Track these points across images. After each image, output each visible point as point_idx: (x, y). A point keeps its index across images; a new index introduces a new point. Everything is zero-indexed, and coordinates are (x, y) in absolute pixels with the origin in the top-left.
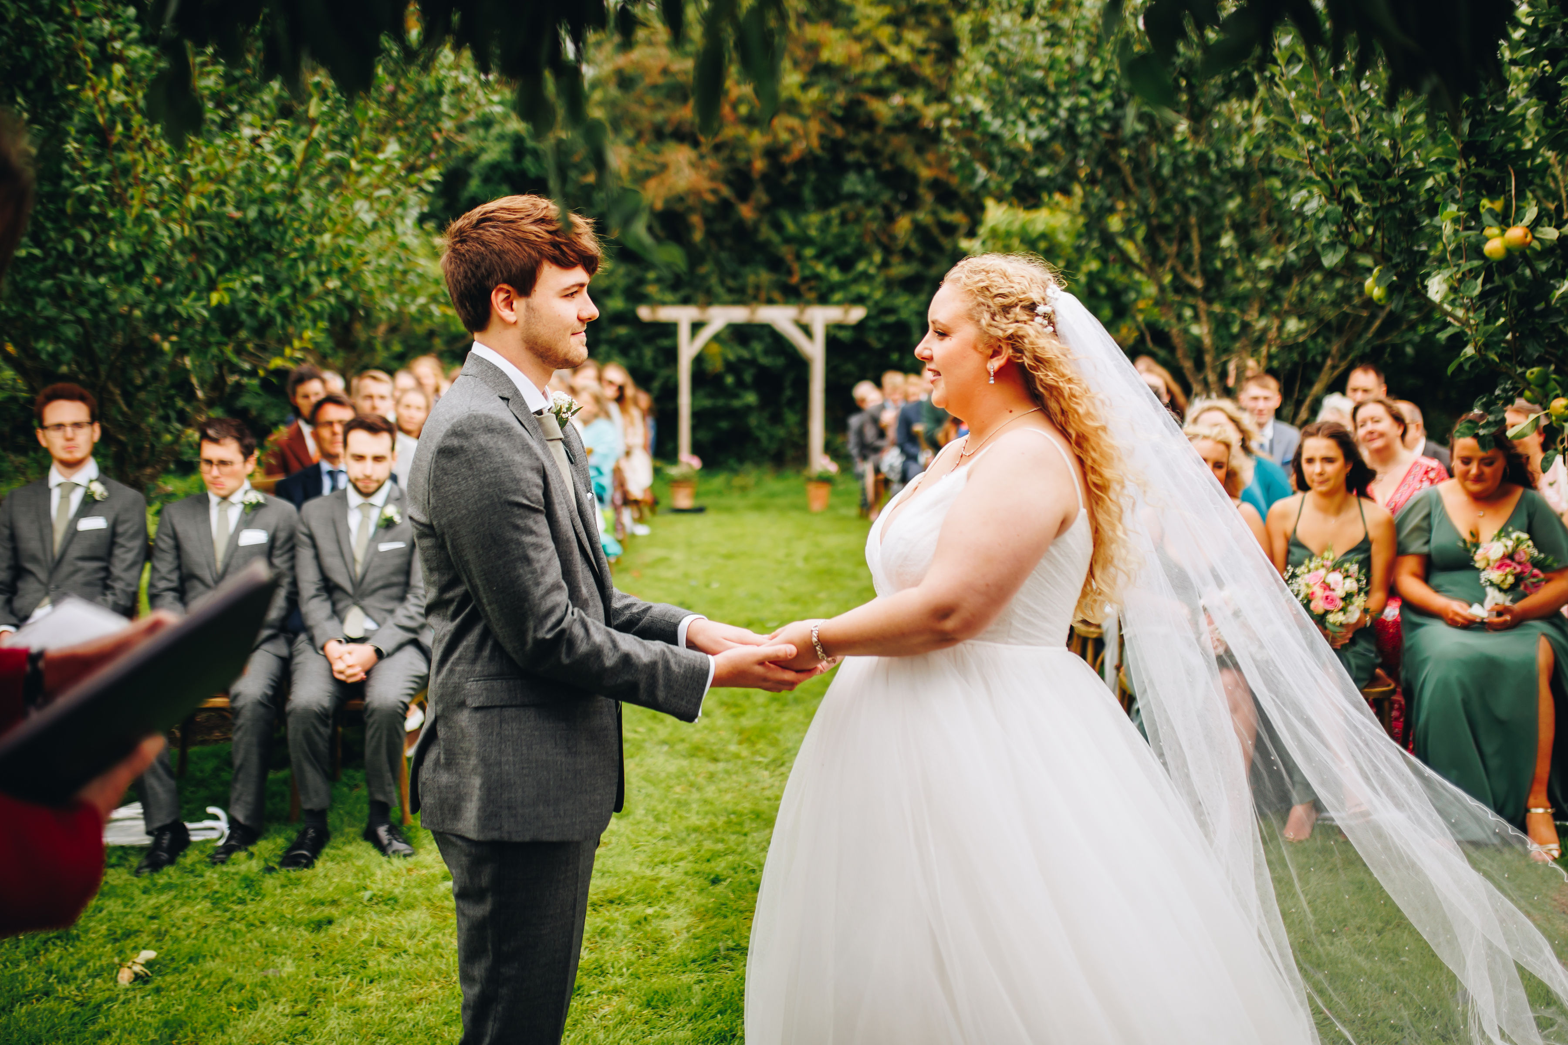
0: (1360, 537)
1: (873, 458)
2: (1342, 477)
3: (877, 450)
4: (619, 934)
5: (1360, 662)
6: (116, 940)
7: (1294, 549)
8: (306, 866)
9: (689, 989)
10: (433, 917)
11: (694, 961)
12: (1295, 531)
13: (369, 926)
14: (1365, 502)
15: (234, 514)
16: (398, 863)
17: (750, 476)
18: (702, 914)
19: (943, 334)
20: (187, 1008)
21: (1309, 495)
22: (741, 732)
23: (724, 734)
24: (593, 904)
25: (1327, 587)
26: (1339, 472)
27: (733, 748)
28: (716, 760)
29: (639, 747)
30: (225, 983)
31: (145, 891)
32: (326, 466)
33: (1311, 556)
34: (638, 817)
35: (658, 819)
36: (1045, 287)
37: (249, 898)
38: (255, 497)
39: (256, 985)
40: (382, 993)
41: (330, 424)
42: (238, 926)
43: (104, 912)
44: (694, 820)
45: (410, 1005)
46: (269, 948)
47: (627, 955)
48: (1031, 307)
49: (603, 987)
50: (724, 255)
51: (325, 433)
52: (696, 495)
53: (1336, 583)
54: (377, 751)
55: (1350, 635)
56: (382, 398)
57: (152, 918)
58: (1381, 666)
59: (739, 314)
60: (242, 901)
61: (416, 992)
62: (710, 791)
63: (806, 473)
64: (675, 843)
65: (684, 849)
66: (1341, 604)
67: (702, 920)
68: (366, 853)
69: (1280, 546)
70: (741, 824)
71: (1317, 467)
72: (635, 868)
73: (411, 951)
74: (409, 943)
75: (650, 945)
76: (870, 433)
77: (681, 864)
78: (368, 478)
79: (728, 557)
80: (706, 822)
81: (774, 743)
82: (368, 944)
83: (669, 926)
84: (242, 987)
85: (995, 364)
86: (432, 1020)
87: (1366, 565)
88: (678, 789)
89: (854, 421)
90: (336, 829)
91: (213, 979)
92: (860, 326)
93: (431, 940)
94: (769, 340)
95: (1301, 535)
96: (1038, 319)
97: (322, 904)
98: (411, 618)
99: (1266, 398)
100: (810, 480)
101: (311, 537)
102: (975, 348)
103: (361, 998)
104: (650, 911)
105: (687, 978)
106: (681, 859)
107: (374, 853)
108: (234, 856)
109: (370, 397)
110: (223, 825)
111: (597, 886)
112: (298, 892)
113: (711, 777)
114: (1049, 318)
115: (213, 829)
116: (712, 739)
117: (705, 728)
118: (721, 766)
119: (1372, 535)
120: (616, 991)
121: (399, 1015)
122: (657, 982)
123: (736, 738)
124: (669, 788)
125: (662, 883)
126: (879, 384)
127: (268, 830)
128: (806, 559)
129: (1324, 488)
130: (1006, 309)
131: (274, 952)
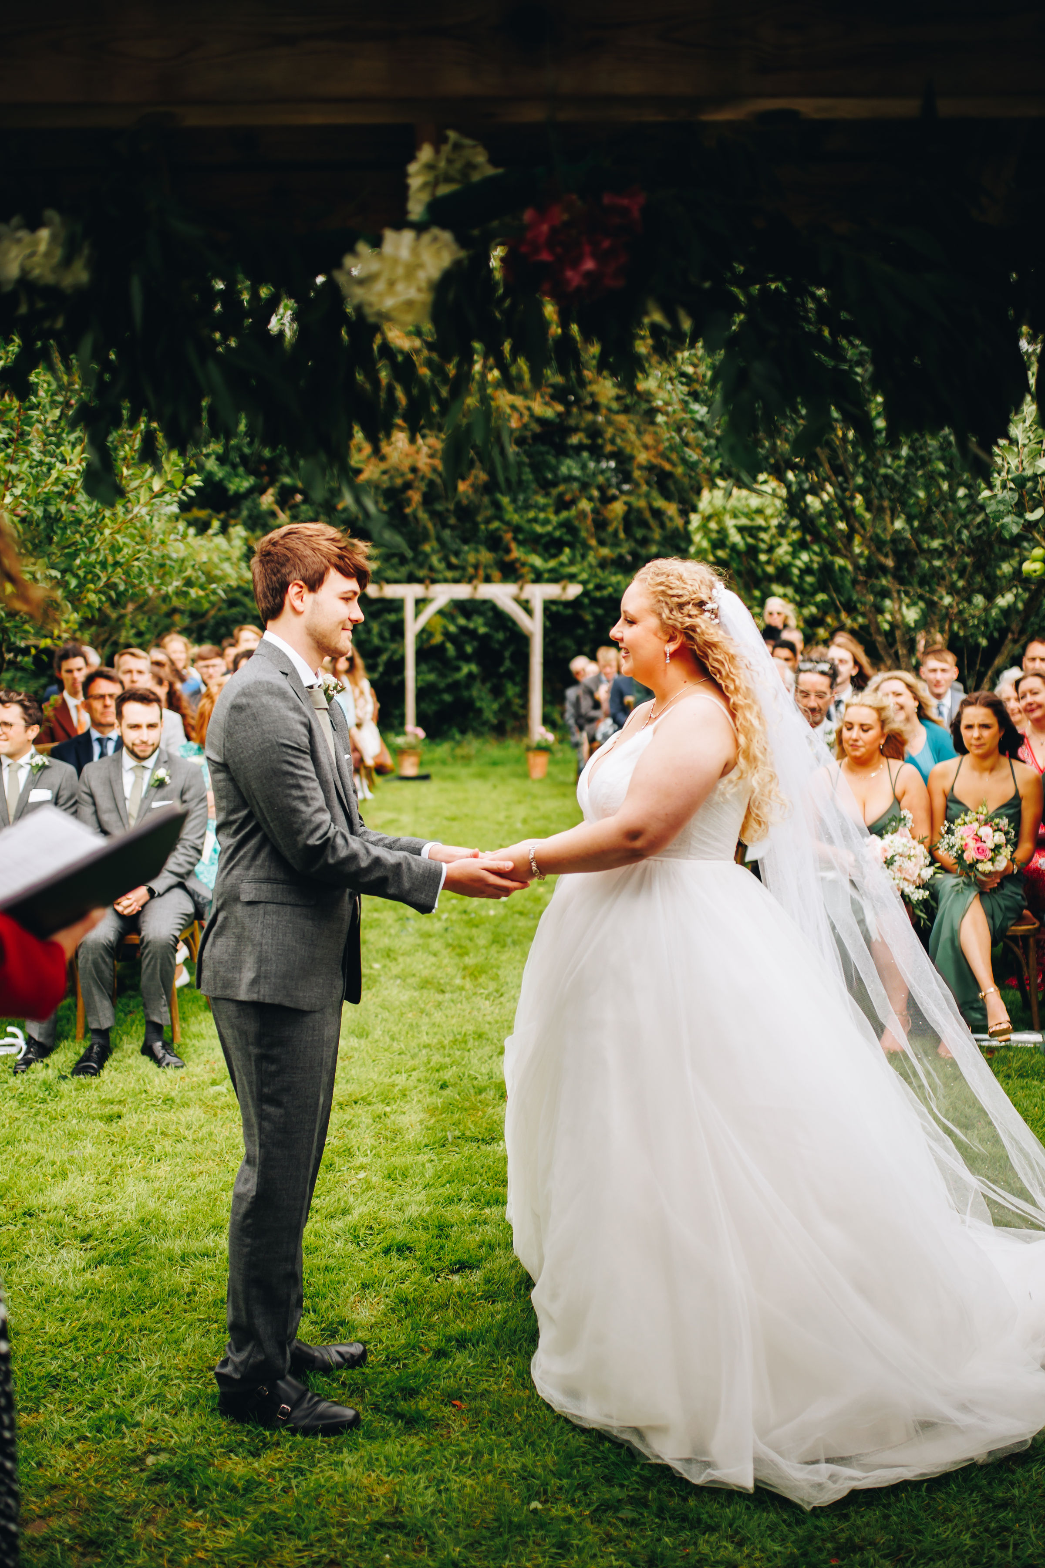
0: (1011, 794)
1: (588, 727)
2: (997, 741)
3: (592, 720)
4: (363, 1126)
5: (1008, 903)
7: (951, 805)
8: (92, 1074)
9: (423, 1165)
11: (426, 1146)
12: (952, 789)
13: (153, 1119)
14: (1016, 764)
15: (23, 775)
16: (170, 1071)
17: (472, 745)
18: (432, 1111)
19: (632, 622)
20: (11, 1178)
21: (967, 758)
22: (465, 968)
23: (451, 970)
24: (340, 1105)
25: (979, 839)
26: (994, 737)
27: (458, 981)
28: (443, 992)
29: (375, 980)
30: (39, 1160)
32: (95, 734)
33: (966, 811)
34: (376, 1037)
35: (393, 1039)
36: (712, 587)
37: (49, 1098)
38: (40, 759)
39: (64, 1161)
40: (169, 1168)
41: (102, 697)
42: (43, 1119)
44: (425, 1039)
45: (193, 1177)
46: (72, 1136)
47: (370, 1141)
48: (701, 604)
49: (350, 1165)
50: (447, 534)
51: (97, 705)
52: (421, 764)
53: (987, 836)
54: (152, 977)
55: (998, 881)
56: (140, 672)
58: (1027, 908)
59: (462, 591)
60: (44, 1101)
61: (197, 1168)
62: (438, 1016)
63: (526, 741)
64: (408, 1057)
65: (416, 1062)
66: (991, 854)
67: (432, 1116)
68: (146, 1064)
69: (939, 802)
70: (465, 1042)
71: (975, 733)
72: (375, 1077)
73: (190, 1138)
74: (187, 1132)
75: (389, 1135)
76: (586, 704)
77: (414, 1073)
78: (144, 743)
79: (453, 819)
80: (435, 1041)
81: (495, 979)
82: (152, 1133)
83: (404, 1121)
84: (53, 1164)
85: (671, 647)
86: (211, 1187)
87: (1016, 819)
88: (410, 1015)
89: (571, 693)
90: (116, 1046)
91: (28, 1157)
92: (575, 603)
93: (204, 1130)
94: (490, 614)
95: (958, 793)
96: (707, 614)
97: (112, 1103)
98: (179, 865)
99: (943, 670)
100: (528, 749)
101: (91, 795)
102: (656, 634)
103: (152, 1172)
104: (388, 1109)
105: (423, 1158)
106: (414, 1070)
107: (151, 1065)
108: (33, 1066)
109: (130, 671)
110: (21, 1042)
111: (340, 1091)
112: (90, 1094)
113: (439, 1005)
114: (715, 613)
115: (12, 1045)
116: (439, 974)
117: (434, 965)
118: (448, 996)
119: (1022, 792)
120: (362, 1167)
121: (184, 1183)
122: (397, 1161)
123: (460, 974)
124: (402, 1014)
125: (397, 1088)
126: (593, 658)
127: (58, 1047)
128: (525, 821)
129: (980, 751)
130: (681, 606)
131: (76, 1138)
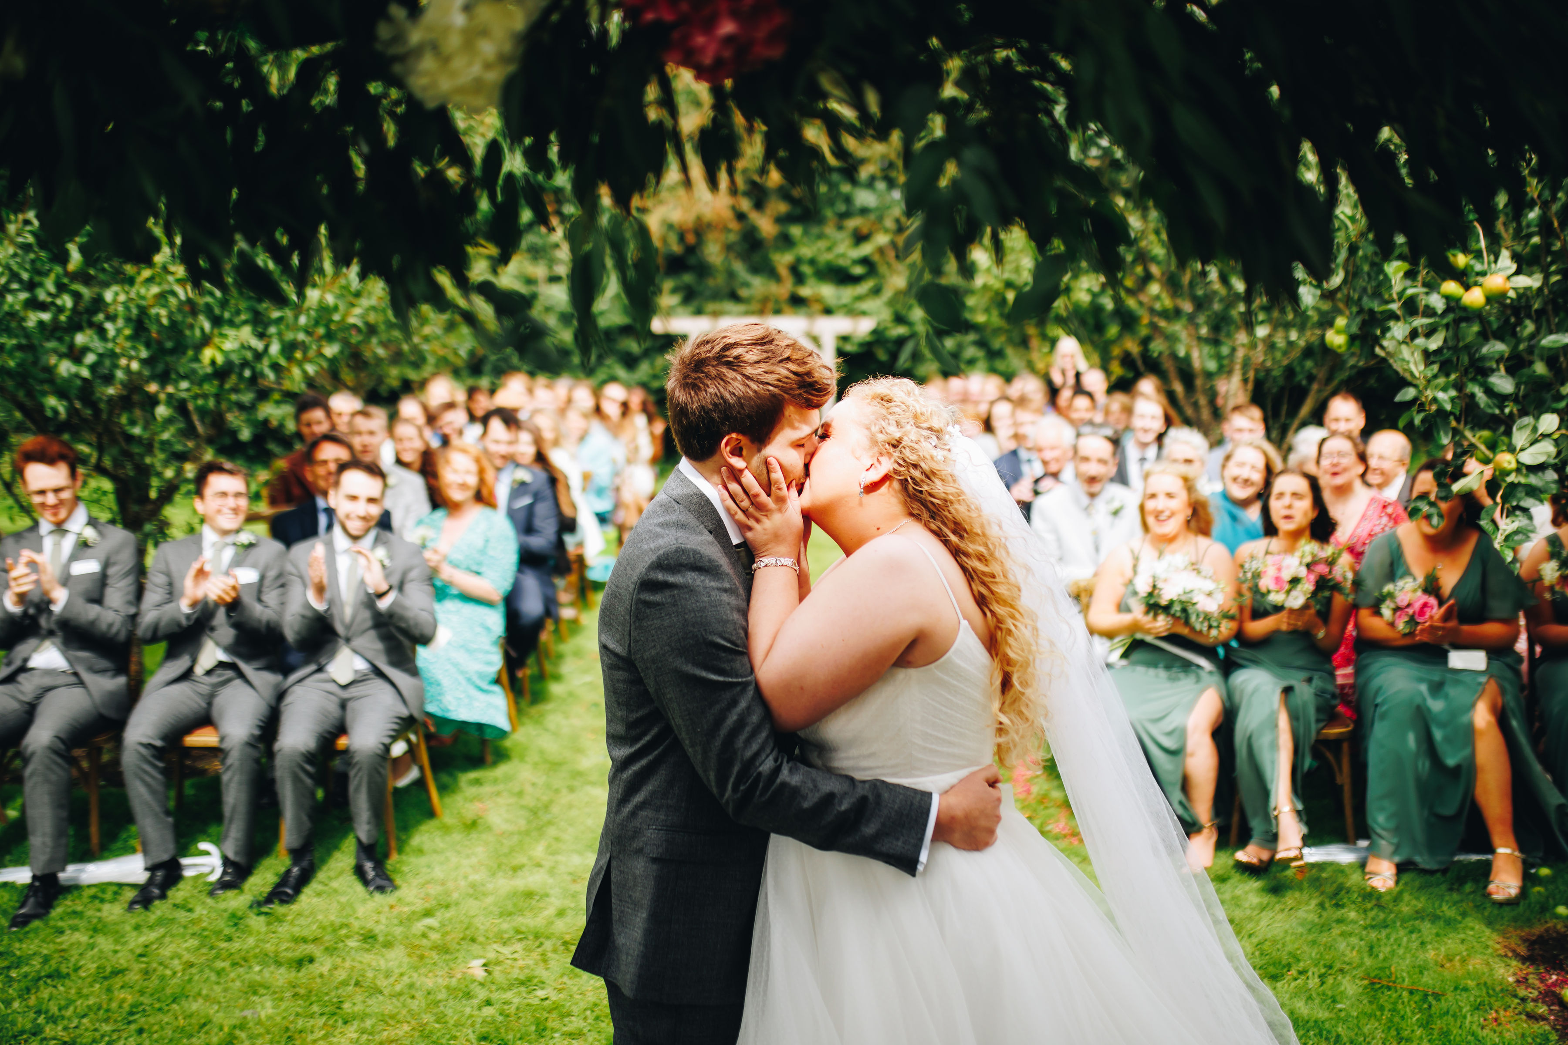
6: (105, 978)
8: (288, 904)
10: (409, 955)
13: (347, 964)
15: (227, 555)
16: (378, 898)
30: (204, 1025)
31: (137, 928)
32: (322, 502)
37: (235, 935)
38: (247, 537)
39: (235, 1027)
41: (325, 462)
42: (222, 964)
43: (96, 950)
46: (250, 988)
51: (320, 472)
57: (141, 955)
60: (229, 939)
68: (353, 889)
71: (1286, 501)
73: (386, 992)
74: (385, 983)
82: (345, 983)
84: (220, 1029)
91: (193, 1021)
93: (405, 980)
97: (305, 942)
99: (1250, 430)
112: (283, 930)
115: (205, 865)
131: (255, 993)
